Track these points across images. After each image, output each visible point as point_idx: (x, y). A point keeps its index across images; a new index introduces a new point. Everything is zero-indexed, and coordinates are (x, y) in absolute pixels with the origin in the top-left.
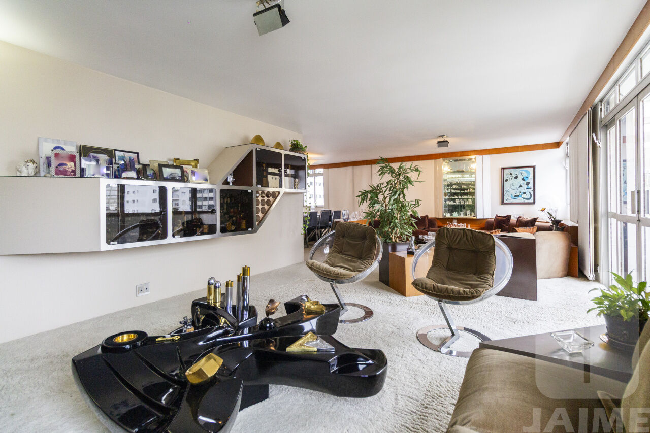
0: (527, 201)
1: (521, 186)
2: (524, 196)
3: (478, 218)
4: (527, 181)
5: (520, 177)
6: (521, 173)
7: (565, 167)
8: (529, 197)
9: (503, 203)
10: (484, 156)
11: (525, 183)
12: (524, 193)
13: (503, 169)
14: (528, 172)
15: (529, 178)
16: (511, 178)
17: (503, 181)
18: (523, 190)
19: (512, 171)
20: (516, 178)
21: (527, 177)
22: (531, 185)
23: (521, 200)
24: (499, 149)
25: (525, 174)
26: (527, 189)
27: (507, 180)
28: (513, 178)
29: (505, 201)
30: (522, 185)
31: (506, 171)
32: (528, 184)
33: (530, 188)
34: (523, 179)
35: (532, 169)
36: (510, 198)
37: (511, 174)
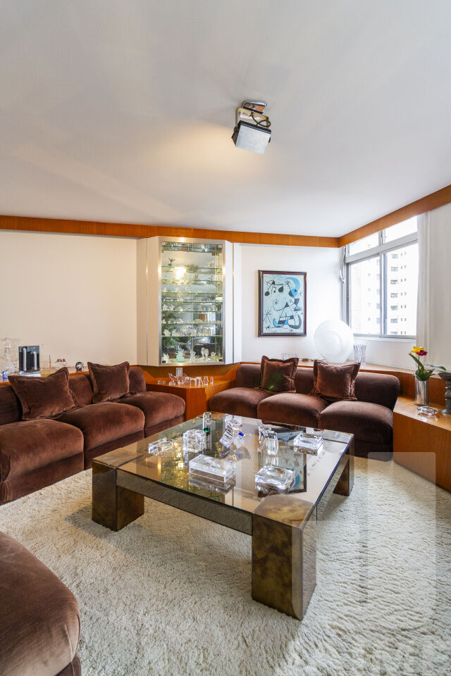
0: (295, 331)
1: (287, 305)
2: (291, 322)
3: (227, 363)
4: (296, 297)
5: (286, 290)
6: (288, 283)
7: (340, 279)
8: (297, 324)
9: (260, 334)
10: (235, 244)
11: (293, 301)
12: (292, 317)
13: (261, 274)
14: (296, 281)
15: (299, 292)
16: (274, 289)
17: (261, 295)
18: (289, 311)
19: (276, 278)
20: (281, 290)
21: (296, 291)
22: (301, 304)
23: (285, 329)
24: (260, 235)
25: (293, 286)
26: (295, 310)
27: (267, 294)
28: (277, 291)
29: (265, 331)
30: (289, 304)
31: (267, 278)
32: (296, 301)
33: (299, 310)
34: (291, 294)
35: (303, 276)
36: (272, 326)
37: (274, 283)
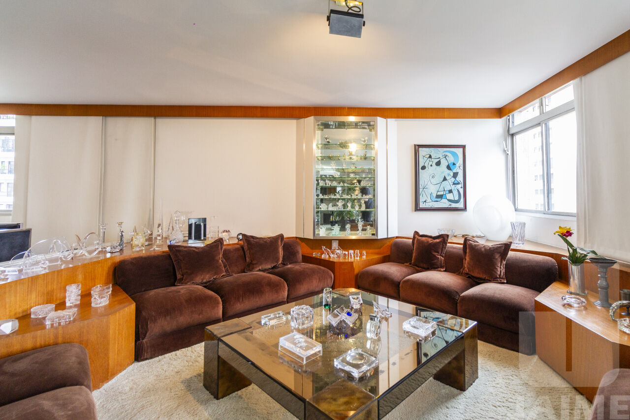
0: (454, 205)
1: (445, 179)
2: (450, 196)
3: (379, 237)
4: (455, 171)
5: (444, 163)
6: (445, 156)
7: (505, 151)
8: (457, 198)
9: (417, 208)
10: (389, 120)
11: (452, 174)
12: (450, 191)
13: (417, 147)
14: (455, 154)
15: (457, 165)
16: (430, 163)
17: (418, 169)
18: (448, 185)
19: (432, 151)
20: (438, 164)
21: (454, 164)
22: (460, 178)
23: (444, 203)
24: (414, 110)
25: (451, 159)
26: (454, 184)
27: (424, 168)
28: (434, 164)
29: (422, 205)
30: (447, 178)
31: (423, 152)
32: (455, 175)
33: (458, 183)
34: (449, 168)
35: (461, 150)
36: (429, 200)
37: (430, 157)
